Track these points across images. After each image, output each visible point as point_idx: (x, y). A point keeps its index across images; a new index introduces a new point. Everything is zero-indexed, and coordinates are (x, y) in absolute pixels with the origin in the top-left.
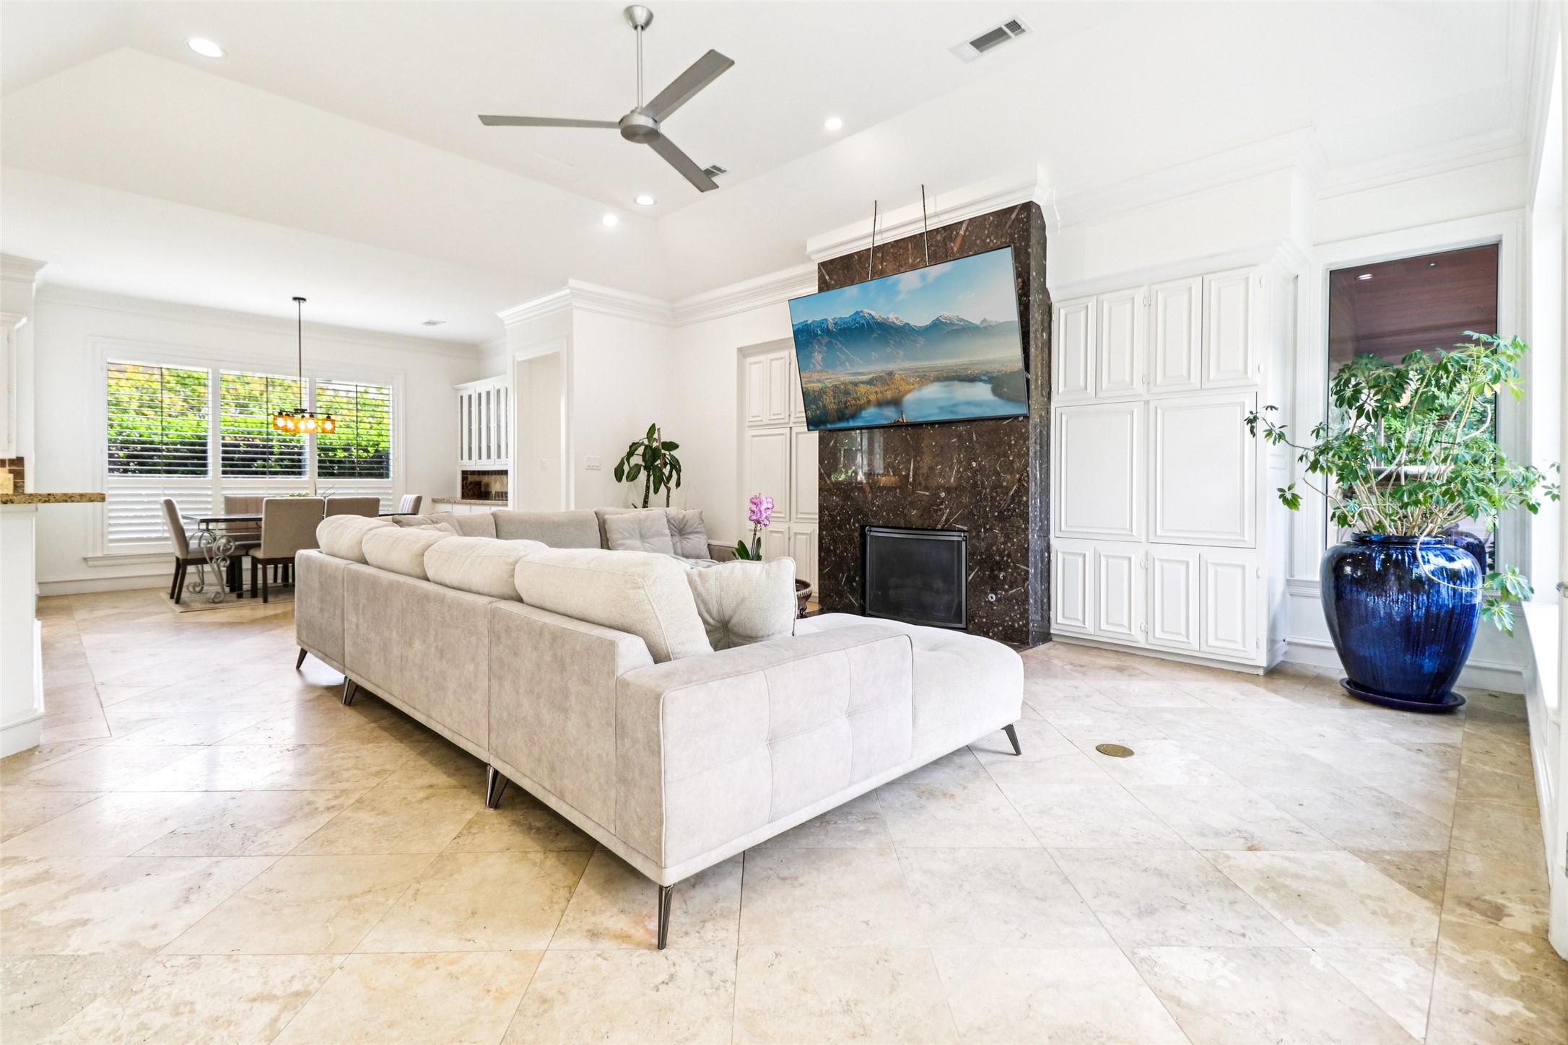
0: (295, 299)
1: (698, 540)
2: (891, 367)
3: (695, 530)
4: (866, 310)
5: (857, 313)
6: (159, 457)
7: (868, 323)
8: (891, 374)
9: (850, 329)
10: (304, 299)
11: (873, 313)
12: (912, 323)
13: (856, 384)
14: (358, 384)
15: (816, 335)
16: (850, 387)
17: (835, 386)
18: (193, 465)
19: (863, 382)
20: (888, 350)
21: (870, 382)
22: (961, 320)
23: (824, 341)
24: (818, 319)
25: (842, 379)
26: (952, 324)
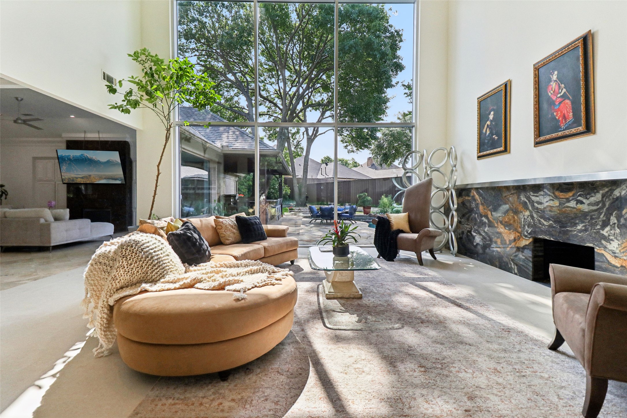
2: (90, 173)
4: (85, 154)
5: (82, 155)
7: (85, 158)
8: (90, 176)
9: (78, 159)
11: (88, 155)
12: (100, 160)
13: (77, 178)
15: (65, 160)
16: (75, 179)
17: (69, 178)
19: (79, 178)
20: (91, 168)
21: (82, 178)
22: (116, 161)
23: (68, 163)
24: (67, 155)
25: (72, 176)
26: (113, 162)
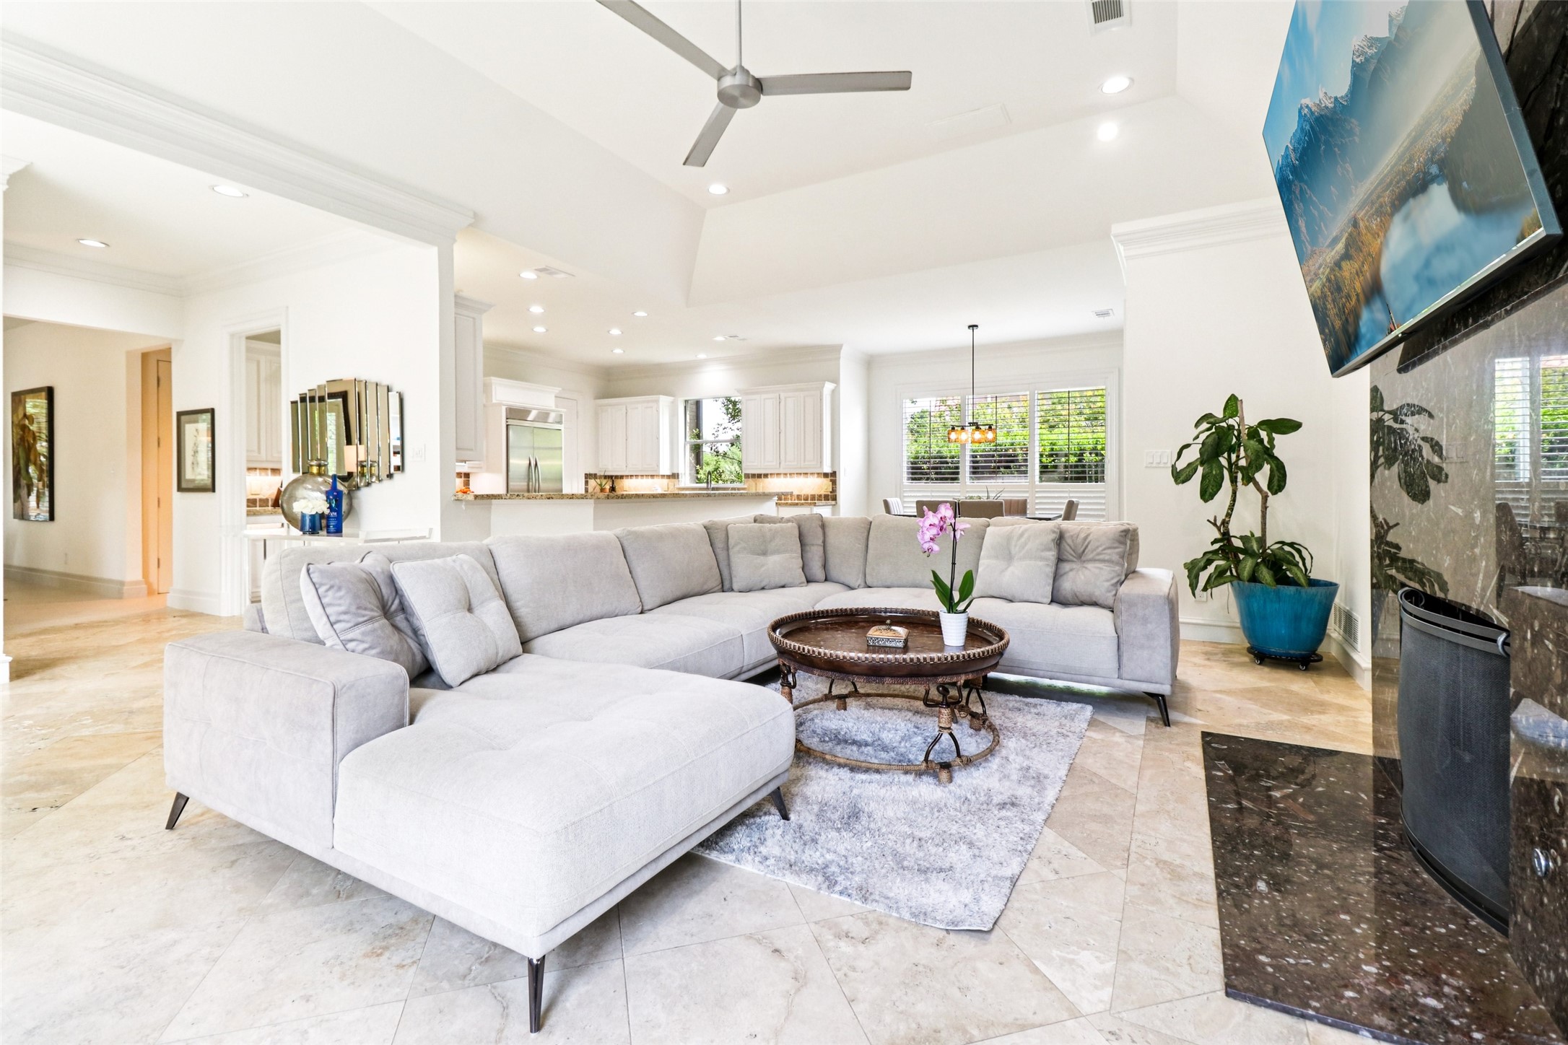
0: (969, 327)
1: (1097, 571)
3: (1098, 557)
6: (946, 468)
10: (977, 326)
14: (1070, 390)
18: (949, 473)
